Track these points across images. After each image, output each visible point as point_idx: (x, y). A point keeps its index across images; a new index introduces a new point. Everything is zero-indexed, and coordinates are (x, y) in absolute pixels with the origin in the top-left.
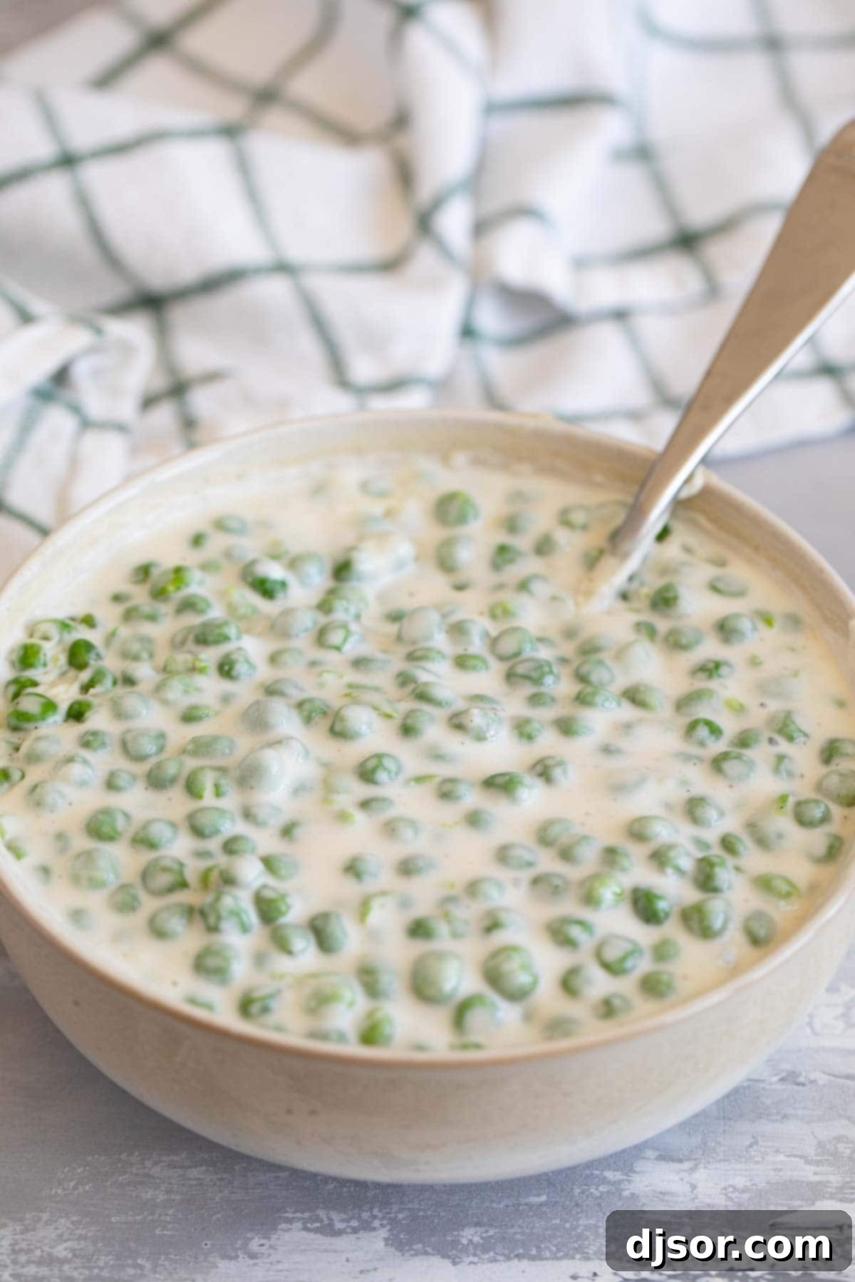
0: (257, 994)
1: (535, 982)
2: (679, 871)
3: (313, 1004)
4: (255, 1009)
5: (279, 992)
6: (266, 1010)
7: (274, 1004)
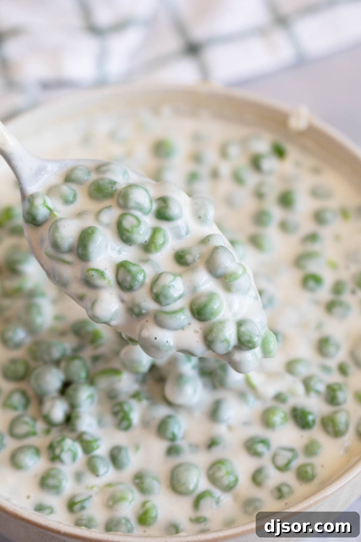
0: (77, 499)
1: (236, 480)
2: (318, 392)
3: (111, 503)
4: (77, 507)
5: (90, 497)
6: (83, 508)
7: (86, 504)
